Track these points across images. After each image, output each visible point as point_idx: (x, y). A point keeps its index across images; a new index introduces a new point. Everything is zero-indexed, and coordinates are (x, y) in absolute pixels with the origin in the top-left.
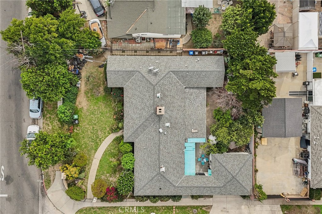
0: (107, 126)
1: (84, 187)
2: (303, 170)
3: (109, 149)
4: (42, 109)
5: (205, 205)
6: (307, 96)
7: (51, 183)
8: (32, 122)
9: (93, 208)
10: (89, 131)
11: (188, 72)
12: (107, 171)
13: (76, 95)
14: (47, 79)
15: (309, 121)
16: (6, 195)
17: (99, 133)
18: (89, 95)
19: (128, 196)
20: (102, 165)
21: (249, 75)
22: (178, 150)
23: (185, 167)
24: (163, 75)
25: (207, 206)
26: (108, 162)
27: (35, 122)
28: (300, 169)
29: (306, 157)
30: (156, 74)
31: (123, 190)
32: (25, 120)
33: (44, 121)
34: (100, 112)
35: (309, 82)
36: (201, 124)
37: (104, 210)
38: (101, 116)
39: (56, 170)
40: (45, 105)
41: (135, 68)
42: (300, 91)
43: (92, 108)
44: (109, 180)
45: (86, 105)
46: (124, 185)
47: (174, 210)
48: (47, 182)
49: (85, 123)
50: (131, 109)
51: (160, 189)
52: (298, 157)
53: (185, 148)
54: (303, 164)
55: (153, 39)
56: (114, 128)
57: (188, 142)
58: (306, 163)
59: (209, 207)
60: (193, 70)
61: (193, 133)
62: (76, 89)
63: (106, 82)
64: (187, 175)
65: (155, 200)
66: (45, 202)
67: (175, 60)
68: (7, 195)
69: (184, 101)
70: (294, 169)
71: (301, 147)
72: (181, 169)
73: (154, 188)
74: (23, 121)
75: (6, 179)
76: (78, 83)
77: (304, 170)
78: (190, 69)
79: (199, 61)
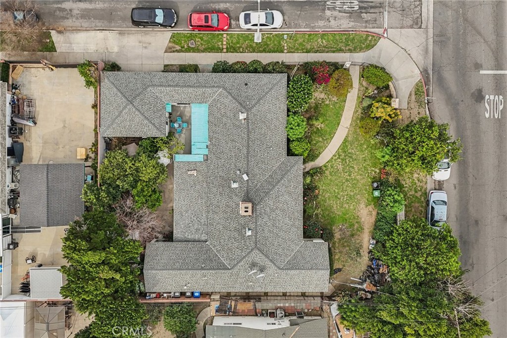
0: (329, 178)
1: (364, 83)
2: (19, 107)
3: (325, 142)
4: (428, 205)
5: (176, 54)
6: (12, 226)
7: (413, 89)
8: (443, 184)
9: (350, 51)
10: (357, 170)
11: (202, 269)
12: (328, 109)
13: (376, 227)
14: (421, 258)
15: (8, 186)
16: (482, 72)
17: (340, 167)
18: (356, 225)
19: (296, 68)
20: (337, 117)
21: (106, 271)
22: (218, 145)
23: (208, 117)
24: (242, 263)
25: (174, 52)
26: (327, 122)
27: (438, 184)
28: (23, 109)
29: (14, 129)
30: (253, 265)
31: (304, 83)
32: (453, 188)
33: (425, 187)
34: (339, 198)
35: (9, 248)
36: (183, 183)
37: (334, 48)
38: (339, 194)
39: (407, 111)
40: (423, 210)
41: (286, 274)
42: (24, 234)
43: (352, 205)
44: (326, 94)
45: (361, 211)
46: (302, 91)
47: (225, 47)
48: (421, 92)
49: (362, 182)
50: (292, 208)
51: (246, 84)
52: (27, 128)
53: (207, 146)
54: (19, 118)
55: (257, 315)
56: (317, 176)
57: (202, 156)
58: (13, 119)
59: (170, 50)
60: (195, 271)
61: (194, 170)
62: (377, 237)
63: (330, 246)
64: (204, 104)
65: (254, 66)
66: (423, 62)
67: (223, 286)
68: (480, 73)
69: (209, 220)
70: (34, 109)
71: (23, 143)
72: (214, 115)
73: (256, 86)
74: (457, 185)
75: (483, 98)
76: (373, 246)
77: (17, 107)
78: (199, 273)
79: (184, 284)
